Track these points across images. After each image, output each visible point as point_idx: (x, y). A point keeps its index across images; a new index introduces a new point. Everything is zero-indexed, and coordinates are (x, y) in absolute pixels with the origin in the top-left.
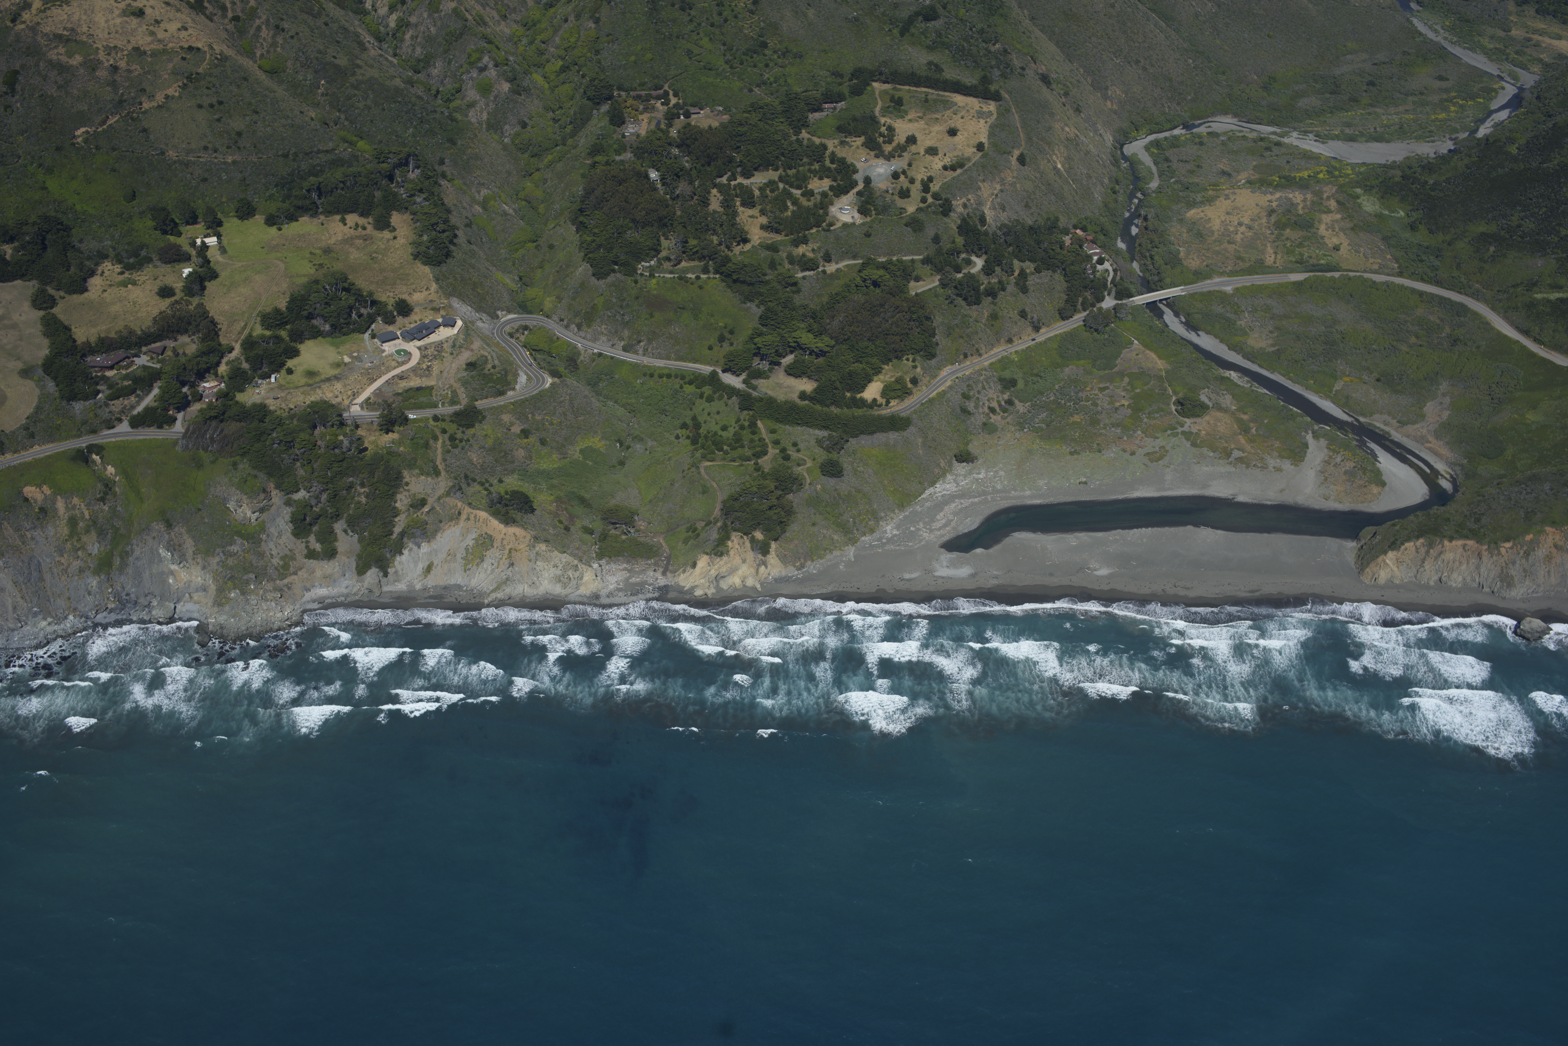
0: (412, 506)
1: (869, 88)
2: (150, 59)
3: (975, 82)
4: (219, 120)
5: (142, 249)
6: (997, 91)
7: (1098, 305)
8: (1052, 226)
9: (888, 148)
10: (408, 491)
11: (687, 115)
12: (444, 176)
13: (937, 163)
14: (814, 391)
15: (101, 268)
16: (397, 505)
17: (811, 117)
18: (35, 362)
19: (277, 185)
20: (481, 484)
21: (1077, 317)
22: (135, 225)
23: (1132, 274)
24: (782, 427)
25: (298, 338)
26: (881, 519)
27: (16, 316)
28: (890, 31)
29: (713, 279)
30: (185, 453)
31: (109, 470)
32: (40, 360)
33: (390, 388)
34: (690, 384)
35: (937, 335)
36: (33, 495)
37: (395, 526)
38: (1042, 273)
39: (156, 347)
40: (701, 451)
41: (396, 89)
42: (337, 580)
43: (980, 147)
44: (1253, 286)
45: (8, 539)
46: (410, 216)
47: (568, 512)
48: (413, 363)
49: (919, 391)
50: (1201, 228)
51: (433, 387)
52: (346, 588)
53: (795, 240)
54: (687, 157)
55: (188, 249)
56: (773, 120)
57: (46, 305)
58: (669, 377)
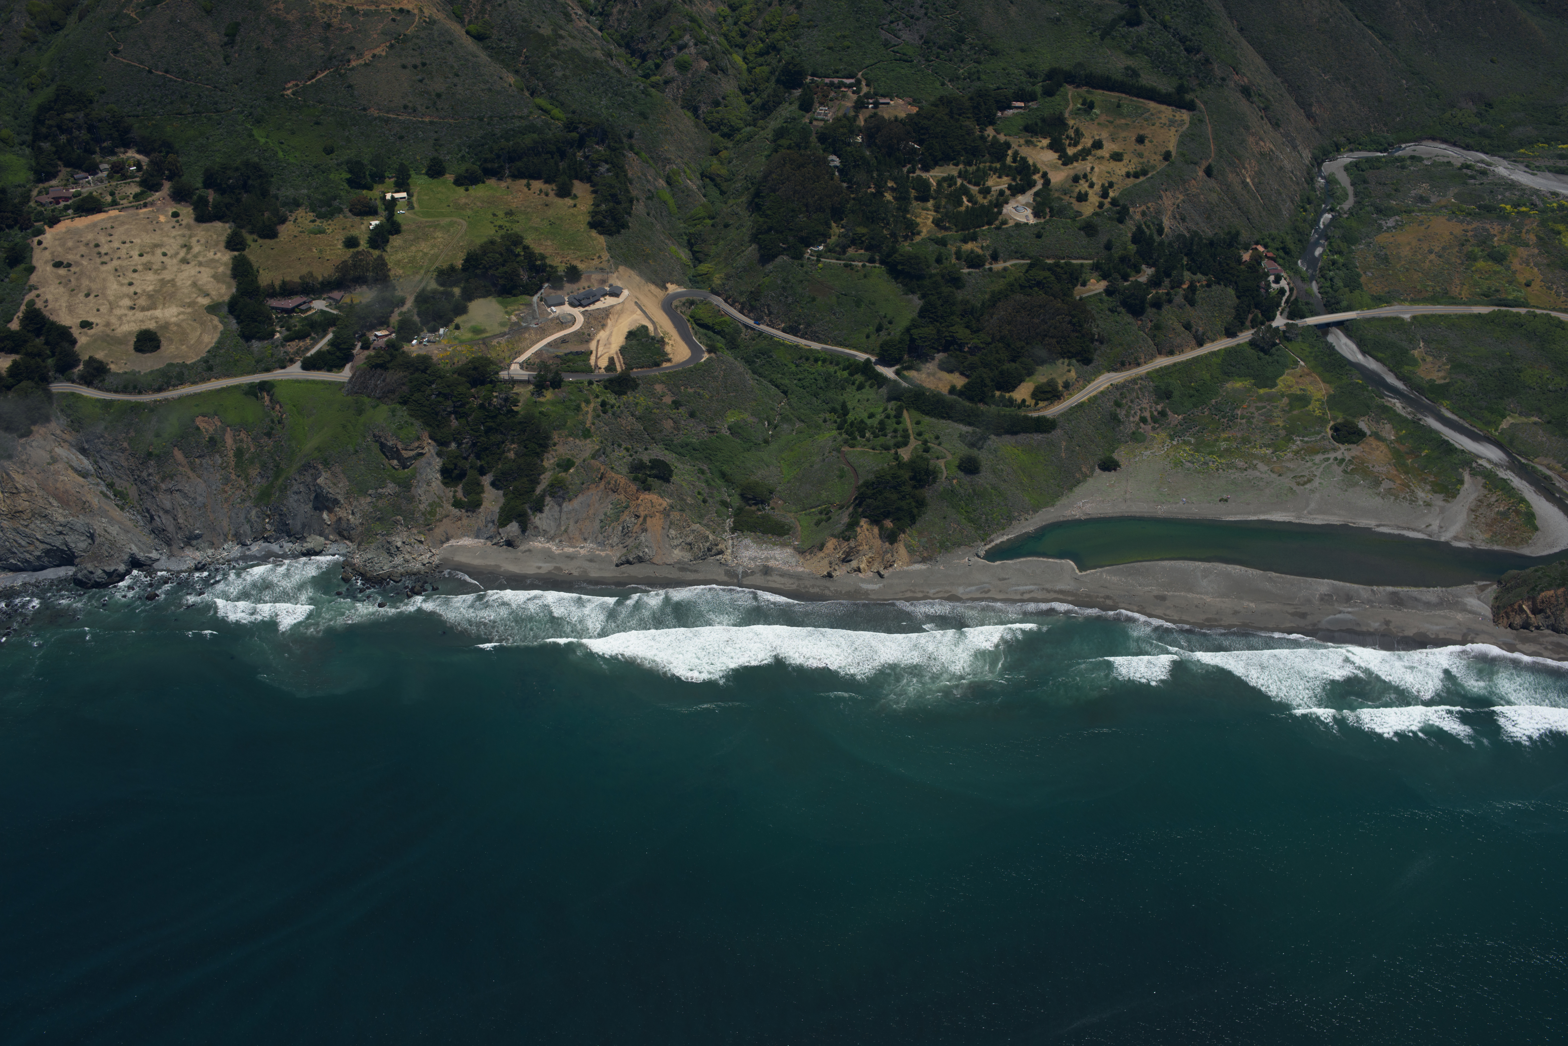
0: (558, 465)
1: (1062, 89)
2: (361, 19)
3: (1170, 90)
4: (421, 81)
5: (335, 199)
6: (1193, 101)
7: (1267, 323)
8: (1232, 240)
9: (1071, 151)
10: (556, 451)
11: (876, 105)
12: (631, 148)
13: (1120, 169)
14: (965, 386)
15: (294, 215)
16: (544, 463)
17: (999, 114)
18: (221, 300)
19: (470, 147)
20: (627, 450)
21: (1243, 334)
22: (332, 176)
23: (1309, 294)
24: (927, 420)
25: (469, 296)
26: (1015, 518)
27: (211, 255)
28: (1091, 33)
29: (878, 269)
30: (349, 398)
31: (278, 407)
32: (226, 298)
33: (551, 350)
34: (844, 370)
35: (1097, 340)
36: (204, 424)
37: (539, 483)
38: (1214, 287)
39: (336, 295)
40: (844, 436)
41: (596, 61)
42: (479, 529)
43: (1167, 156)
44: (1433, 316)
45: (179, 464)
46: (591, 186)
47: (709, 485)
48: (576, 327)
49: (1071, 395)
50: (1388, 253)
51: (591, 352)
52: (487, 539)
53: (965, 237)
54: (869, 146)
55: (379, 203)
56: (960, 115)
57: (239, 247)
58: (824, 361)
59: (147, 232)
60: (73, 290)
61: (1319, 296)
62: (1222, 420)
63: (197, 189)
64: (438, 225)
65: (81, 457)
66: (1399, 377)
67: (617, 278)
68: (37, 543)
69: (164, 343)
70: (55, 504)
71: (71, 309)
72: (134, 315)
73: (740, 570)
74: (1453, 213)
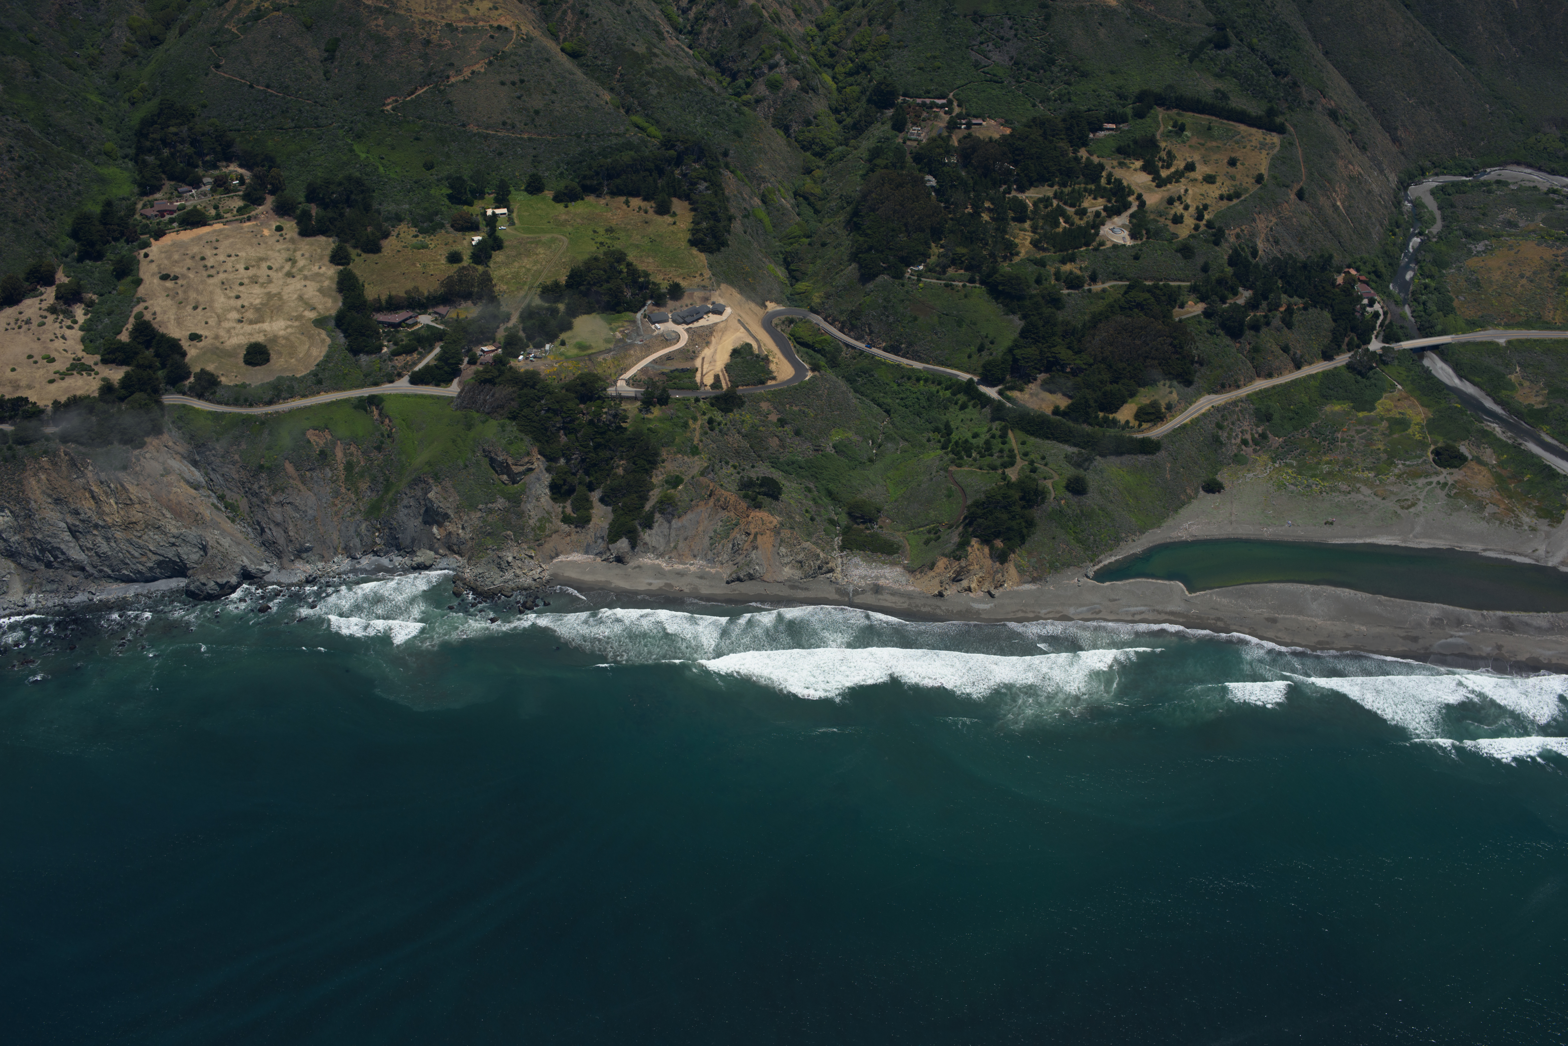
0: (667, 482)
1: (1152, 111)
2: (460, 36)
3: (1260, 113)
4: (519, 98)
5: (437, 215)
6: (1283, 124)
7: (1364, 347)
8: (1325, 264)
9: (1164, 173)
10: (664, 467)
11: (969, 125)
12: (727, 166)
13: (1213, 191)
14: (1068, 407)
15: (396, 230)
16: (653, 480)
17: (1091, 136)
18: (327, 314)
19: (568, 164)
20: (735, 467)
21: (1340, 357)
22: (432, 192)
23: (1403, 318)
24: (1032, 440)
25: (573, 313)
26: (1122, 539)
27: (315, 269)
28: (1179, 55)
29: (978, 289)
30: (458, 413)
31: (387, 421)
32: (333, 312)
33: (656, 367)
34: (946, 389)
35: (1197, 362)
36: (315, 438)
37: (648, 500)
38: (1310, 310)
39: (442, 309)
40: (951, 456)
41: (689, 79)
42: (588, 545)
43: (1259, 179)
44: (1528, 340)
45: (290, 477)
46: (690, 204)
47: (816, 503)
48: (681, 344)
49: (1173, 417)
50: (1479, 277)
51: (697, 370)
52: (596, 554)
53: (1063, 258)
54: (965, 166)
55: (480, 218)
56: (1053, 136)
57: (343, 261)
58: (926, 380)
59: (252, 246)
60: (181, 303)
61: (1412, 319)
62: (1323, 443)
63: (300, 203)
64: (540, 241)
65: (193, 469)
66: (1496, 402)
67: (720, 295)
68: (150, 555)
69: (273, 356)
70: (169, 515)
71: (179, 322)
72: (242, 328)
73: (851, 588)
74: (1542, 237)
